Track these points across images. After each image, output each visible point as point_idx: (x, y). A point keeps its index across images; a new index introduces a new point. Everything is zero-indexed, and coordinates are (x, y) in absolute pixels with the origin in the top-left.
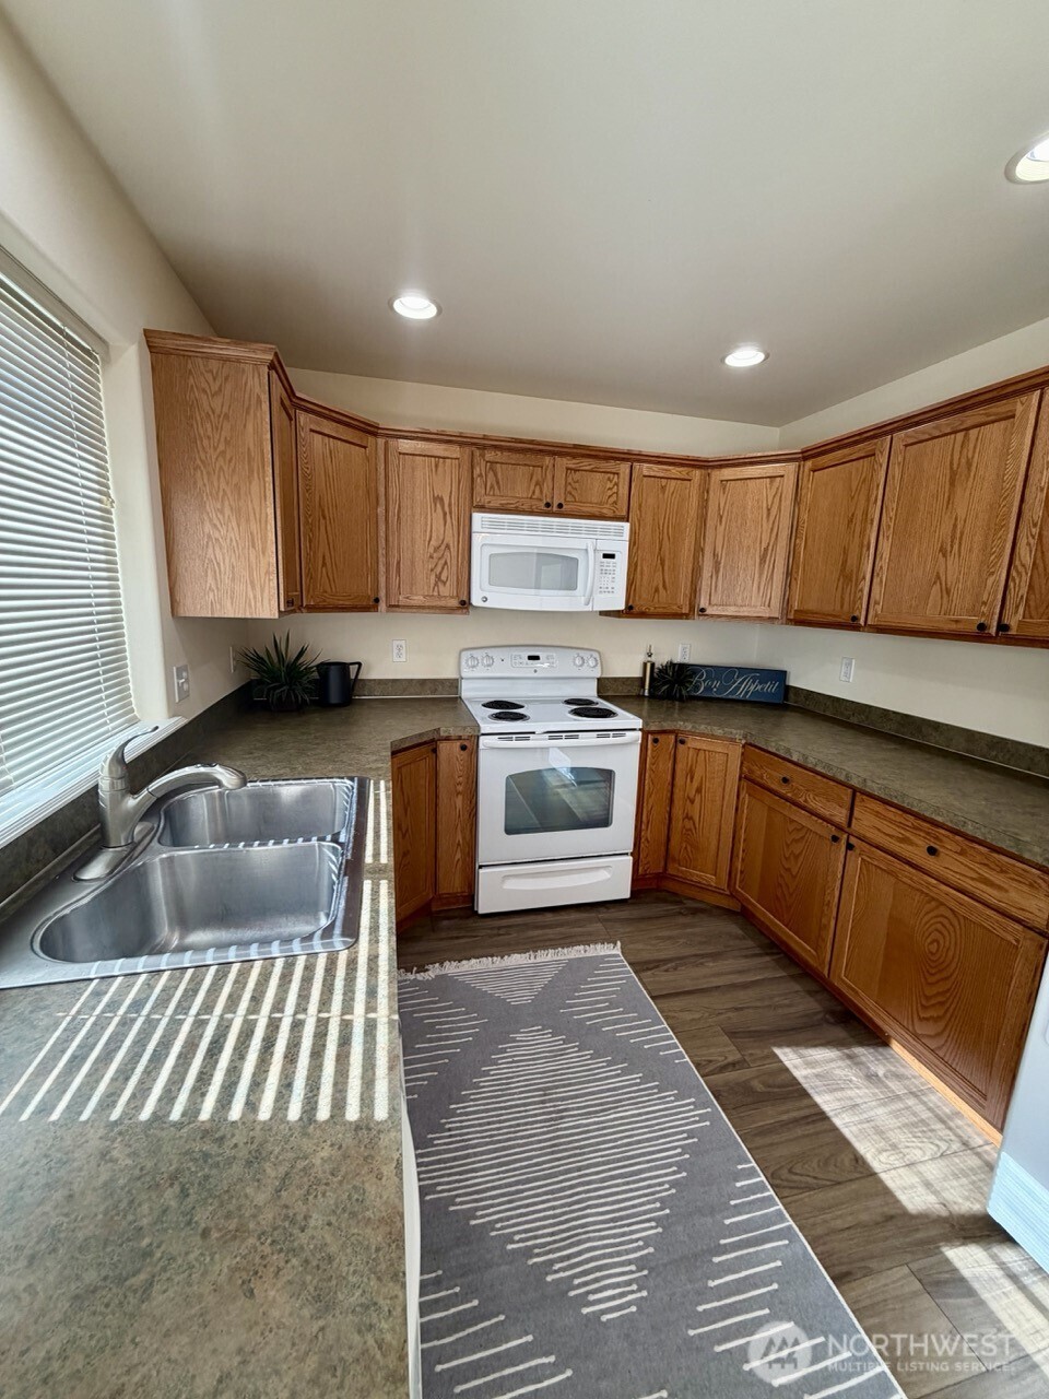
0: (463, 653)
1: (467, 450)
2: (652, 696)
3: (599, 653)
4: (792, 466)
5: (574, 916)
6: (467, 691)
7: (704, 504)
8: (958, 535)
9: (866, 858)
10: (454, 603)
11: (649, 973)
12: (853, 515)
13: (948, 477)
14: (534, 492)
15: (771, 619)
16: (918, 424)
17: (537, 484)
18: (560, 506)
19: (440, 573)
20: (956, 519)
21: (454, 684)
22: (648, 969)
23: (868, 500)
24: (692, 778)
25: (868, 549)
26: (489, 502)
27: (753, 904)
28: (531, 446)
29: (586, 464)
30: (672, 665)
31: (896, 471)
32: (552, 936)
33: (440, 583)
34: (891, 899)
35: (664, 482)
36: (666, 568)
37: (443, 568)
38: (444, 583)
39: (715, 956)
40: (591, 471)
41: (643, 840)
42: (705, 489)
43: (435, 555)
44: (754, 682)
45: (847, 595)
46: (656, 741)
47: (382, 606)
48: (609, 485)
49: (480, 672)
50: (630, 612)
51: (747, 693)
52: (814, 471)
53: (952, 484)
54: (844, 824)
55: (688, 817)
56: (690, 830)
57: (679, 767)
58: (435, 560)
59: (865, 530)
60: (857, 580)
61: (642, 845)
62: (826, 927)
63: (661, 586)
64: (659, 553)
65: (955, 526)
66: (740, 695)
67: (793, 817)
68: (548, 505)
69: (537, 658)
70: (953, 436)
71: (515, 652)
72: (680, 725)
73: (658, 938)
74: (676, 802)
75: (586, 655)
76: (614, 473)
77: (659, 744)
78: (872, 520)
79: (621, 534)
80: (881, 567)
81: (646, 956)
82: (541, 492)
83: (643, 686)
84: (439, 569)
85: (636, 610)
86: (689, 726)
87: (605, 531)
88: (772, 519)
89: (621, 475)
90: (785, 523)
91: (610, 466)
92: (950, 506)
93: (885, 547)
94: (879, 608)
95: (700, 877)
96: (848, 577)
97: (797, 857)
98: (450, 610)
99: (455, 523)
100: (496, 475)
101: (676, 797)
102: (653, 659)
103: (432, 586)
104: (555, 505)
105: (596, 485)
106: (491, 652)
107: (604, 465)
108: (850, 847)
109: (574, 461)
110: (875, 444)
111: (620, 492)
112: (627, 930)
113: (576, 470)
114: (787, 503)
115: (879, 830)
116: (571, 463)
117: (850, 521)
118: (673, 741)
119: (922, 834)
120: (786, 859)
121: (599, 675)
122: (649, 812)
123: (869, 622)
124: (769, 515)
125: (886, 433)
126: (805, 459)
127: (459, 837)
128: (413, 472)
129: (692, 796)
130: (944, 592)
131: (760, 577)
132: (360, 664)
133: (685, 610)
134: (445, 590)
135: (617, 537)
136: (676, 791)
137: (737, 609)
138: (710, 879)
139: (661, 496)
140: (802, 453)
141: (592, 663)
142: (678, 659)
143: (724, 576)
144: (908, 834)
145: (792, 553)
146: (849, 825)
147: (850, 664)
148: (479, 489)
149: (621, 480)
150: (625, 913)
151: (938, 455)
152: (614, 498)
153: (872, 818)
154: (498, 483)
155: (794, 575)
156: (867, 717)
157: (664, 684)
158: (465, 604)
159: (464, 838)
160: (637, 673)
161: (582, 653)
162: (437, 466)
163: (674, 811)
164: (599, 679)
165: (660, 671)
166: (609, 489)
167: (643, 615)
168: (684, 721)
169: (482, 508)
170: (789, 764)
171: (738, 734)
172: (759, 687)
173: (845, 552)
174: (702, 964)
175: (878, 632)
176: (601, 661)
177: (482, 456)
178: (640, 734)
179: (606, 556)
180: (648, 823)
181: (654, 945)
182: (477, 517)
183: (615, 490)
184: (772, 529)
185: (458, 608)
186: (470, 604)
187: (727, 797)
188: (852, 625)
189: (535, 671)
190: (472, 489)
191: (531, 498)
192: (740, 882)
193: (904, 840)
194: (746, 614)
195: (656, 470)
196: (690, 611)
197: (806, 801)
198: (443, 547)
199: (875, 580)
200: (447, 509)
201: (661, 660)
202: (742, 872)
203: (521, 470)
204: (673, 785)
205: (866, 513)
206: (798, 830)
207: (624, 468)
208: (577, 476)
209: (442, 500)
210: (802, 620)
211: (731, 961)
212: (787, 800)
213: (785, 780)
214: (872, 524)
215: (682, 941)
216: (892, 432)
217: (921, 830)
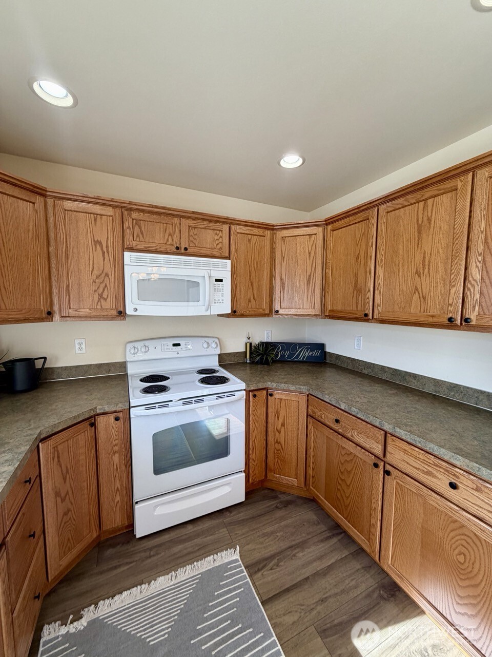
0: (128, 345)
1: (118, 210)
2: (253, 363)
3: (218, 339)
4: (320, 229)
5: (207, 524)
6: (131, 370)
7: (273, 250)
8: (427, 263)
9: (399, 482)
10: (115, 313)
11: (259, 574)
12: (359, 254)
13: (416, 229)
14: (168, 240)
15: (316, 315)
16: (393, 199)
17: (170, 235)
18: (186, 249)
19: (102, 293)
20: (424, 254)
21: (123, 365)
22: (259, 570)
23: (367, 245)
24: (278, 417)
25: (370, 273)
26: (136, 246)
27: (322, 500)
28: (164, 211)
29: (202, 224)
30: (262, 343)
31: (382, 227)
32: (190, 550)
33: (102, 300)
34: (422, 515)
35: (250, 237)
36: (254, 287)
37: (104, 290)
38: (105, 300)
39: (302, 545)
40: (205, 228)
41: (251, 461)
42: (273, 242)
43: (97, 281)
44: (307, 351)
45: (360, 301)
46: (255, 396)
47: (56, 317)
48: (217, 237)
49: (140, 356)
50: (234, 313)
51: (304, 357)
52: (333, 231)
53: (419, 232)
54: (381, 456)
55: (278, 442)
56: (280, 450)
57: (270, 410)
58: (98, 284)
59: (367, 262)
60: (365, 291)
61: (250, 464)
62: (374, 526)
63: (252, 298)
64: (250, 279)
65: (424, 257)
66: (301, 357)
67: (344, 446)
68: (177, 248)
69: (178, 345)
70: (417, 204)
71: (164, 342)
72: (269, 384)
73: (264, 535)
74: (269, 433)
75: (210, 340)
76: (219, 231)
77: (257, 398)
78: (371, 257)
79: (226, 267)
80: (379, 284)
81: (257, 556)
82: (173, 240)
83: (246, 357)
84: (101, 290)
85: (238, 312)
86: (274, 385)
87: (215, 265)
88: (312, 258)
89: (224, 232)
90: (319, 261)
91: (217, 226)
92: (420, 246)
93: (381, 272)
94: (380, 308)
95: (288, 480)
96: (358, 290)
97: (349, 472)
98: (112, 318)
99: (112, 259)
100: (140, 228)
101: (269, 429)
102: (250, 341)
103: (96, 302)
104: (183, 249)
105: (208, 237)
106: (147, 343)
107: (212, 225)
108: (387, 473)
109: (194, 222)
110: (369, 213)
111: (224, 241)
112: (244, 531)
113: (195, 228)
114: (319, 250)
115: (408, 463)
116: (191, 223)
117: (357, 258)
118: (265, 394)
119: (443, 471)
120: (342, 473)
121: (219, 353)
122: (254, 441)
123: (375, 317)
124: (310, 256)
125: (373, 207)
126: (327, 224)
127: (118, 485)
128: (77, 223)
129: (279, 428)
130: (422, 299)
131: (308, 291)
132: (45, 358)
133: (267, 312)
134: (106, 305)
135: (223, 269)
136: (269, 425)
137: (296, 310)
138: (294, 481)
139: (248, 245)
140: (325, 221)
141: (214, 345)
142: (265, 340)
143: (288, 292)
144: (430, 469)
145: (324, 277)
146: (385, 455)
147: (360, 340)
148: (128, 236)
149: (224, 235)
150: (242, 515)
151: (408, 216)
152: (220, 245)
153: (402, 454)
154: (142, 233)
155: (327, 290)
156: (373, 371)
157: (258, 355)
158: (121, 314)
159: (121, 485)
160: (243, 350)
161: (208, 340)
162: (95, 220)
163: (269, 438)
164: (219, 355)
165: (255, 347)
166: (217, 240)
167: (242, 316)
168: (272, 381)
169: (131, 249)
170: (339, 410)
171: (304, 389)
172: (310, 354)
173: (356, 276)
174: (294, 555)
175: (380, 323)
176: (220, 343)
177: (130, 215)
178: (244, 392)
179: (217, 280)
180: (253, 449)
181: (262, 543)
182: (127, 255)
183: (220, 240)
184: (312, 264)
185: (117, 316)
186: (125, 313)
187: (300, 429)
188: (365, 318)
189: (178, 353)
190: (123, 237)
191: (166, 244)
192: (313, 483)
193: (428, 473)
194: (302, 313)
195: (245, 229)
196: (270, 312)
197: (352, 436)
198: (103, 275)
199: (376, 292)
200: (105, 249)
201: (256, 340)
202: (313, 477)
203: (157, 226)
204: (267, 423)
205: (366, 253)
206: (348, 454)
207: (226, 228)
208: (196, 231)
209: (100, 243)
210: (334, 316)
211: (313, 548)
212: (339, 434)
213: (337, 421)
214: (371, 259)
215: (279, 534)
216: (377, 205)
217: (440, 467)
